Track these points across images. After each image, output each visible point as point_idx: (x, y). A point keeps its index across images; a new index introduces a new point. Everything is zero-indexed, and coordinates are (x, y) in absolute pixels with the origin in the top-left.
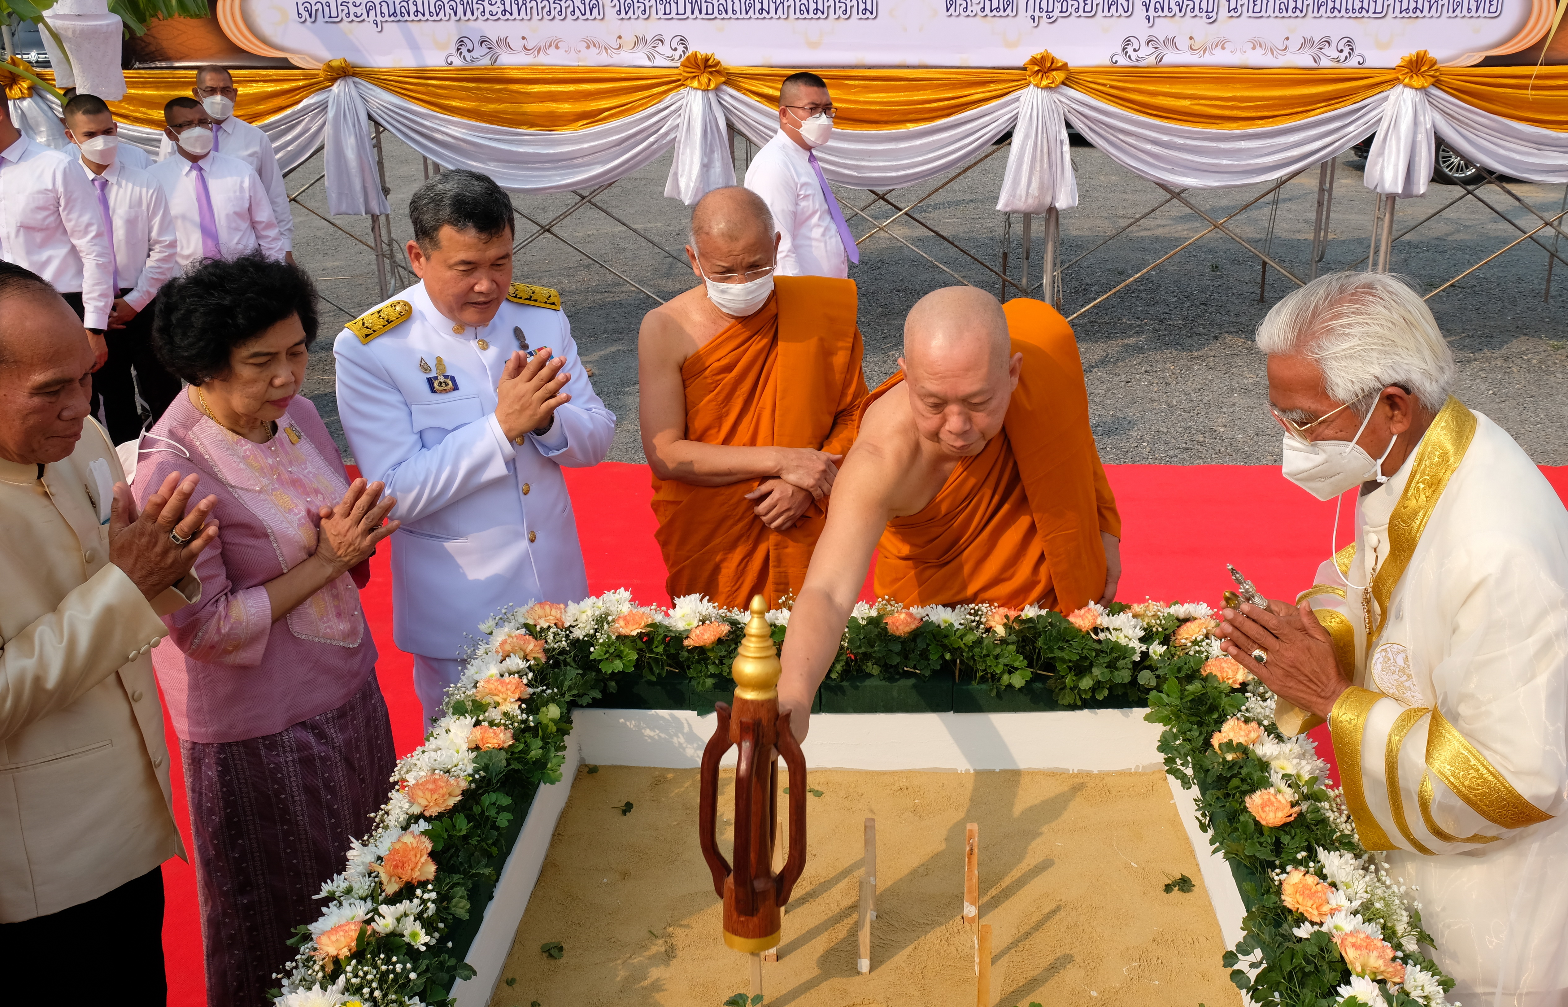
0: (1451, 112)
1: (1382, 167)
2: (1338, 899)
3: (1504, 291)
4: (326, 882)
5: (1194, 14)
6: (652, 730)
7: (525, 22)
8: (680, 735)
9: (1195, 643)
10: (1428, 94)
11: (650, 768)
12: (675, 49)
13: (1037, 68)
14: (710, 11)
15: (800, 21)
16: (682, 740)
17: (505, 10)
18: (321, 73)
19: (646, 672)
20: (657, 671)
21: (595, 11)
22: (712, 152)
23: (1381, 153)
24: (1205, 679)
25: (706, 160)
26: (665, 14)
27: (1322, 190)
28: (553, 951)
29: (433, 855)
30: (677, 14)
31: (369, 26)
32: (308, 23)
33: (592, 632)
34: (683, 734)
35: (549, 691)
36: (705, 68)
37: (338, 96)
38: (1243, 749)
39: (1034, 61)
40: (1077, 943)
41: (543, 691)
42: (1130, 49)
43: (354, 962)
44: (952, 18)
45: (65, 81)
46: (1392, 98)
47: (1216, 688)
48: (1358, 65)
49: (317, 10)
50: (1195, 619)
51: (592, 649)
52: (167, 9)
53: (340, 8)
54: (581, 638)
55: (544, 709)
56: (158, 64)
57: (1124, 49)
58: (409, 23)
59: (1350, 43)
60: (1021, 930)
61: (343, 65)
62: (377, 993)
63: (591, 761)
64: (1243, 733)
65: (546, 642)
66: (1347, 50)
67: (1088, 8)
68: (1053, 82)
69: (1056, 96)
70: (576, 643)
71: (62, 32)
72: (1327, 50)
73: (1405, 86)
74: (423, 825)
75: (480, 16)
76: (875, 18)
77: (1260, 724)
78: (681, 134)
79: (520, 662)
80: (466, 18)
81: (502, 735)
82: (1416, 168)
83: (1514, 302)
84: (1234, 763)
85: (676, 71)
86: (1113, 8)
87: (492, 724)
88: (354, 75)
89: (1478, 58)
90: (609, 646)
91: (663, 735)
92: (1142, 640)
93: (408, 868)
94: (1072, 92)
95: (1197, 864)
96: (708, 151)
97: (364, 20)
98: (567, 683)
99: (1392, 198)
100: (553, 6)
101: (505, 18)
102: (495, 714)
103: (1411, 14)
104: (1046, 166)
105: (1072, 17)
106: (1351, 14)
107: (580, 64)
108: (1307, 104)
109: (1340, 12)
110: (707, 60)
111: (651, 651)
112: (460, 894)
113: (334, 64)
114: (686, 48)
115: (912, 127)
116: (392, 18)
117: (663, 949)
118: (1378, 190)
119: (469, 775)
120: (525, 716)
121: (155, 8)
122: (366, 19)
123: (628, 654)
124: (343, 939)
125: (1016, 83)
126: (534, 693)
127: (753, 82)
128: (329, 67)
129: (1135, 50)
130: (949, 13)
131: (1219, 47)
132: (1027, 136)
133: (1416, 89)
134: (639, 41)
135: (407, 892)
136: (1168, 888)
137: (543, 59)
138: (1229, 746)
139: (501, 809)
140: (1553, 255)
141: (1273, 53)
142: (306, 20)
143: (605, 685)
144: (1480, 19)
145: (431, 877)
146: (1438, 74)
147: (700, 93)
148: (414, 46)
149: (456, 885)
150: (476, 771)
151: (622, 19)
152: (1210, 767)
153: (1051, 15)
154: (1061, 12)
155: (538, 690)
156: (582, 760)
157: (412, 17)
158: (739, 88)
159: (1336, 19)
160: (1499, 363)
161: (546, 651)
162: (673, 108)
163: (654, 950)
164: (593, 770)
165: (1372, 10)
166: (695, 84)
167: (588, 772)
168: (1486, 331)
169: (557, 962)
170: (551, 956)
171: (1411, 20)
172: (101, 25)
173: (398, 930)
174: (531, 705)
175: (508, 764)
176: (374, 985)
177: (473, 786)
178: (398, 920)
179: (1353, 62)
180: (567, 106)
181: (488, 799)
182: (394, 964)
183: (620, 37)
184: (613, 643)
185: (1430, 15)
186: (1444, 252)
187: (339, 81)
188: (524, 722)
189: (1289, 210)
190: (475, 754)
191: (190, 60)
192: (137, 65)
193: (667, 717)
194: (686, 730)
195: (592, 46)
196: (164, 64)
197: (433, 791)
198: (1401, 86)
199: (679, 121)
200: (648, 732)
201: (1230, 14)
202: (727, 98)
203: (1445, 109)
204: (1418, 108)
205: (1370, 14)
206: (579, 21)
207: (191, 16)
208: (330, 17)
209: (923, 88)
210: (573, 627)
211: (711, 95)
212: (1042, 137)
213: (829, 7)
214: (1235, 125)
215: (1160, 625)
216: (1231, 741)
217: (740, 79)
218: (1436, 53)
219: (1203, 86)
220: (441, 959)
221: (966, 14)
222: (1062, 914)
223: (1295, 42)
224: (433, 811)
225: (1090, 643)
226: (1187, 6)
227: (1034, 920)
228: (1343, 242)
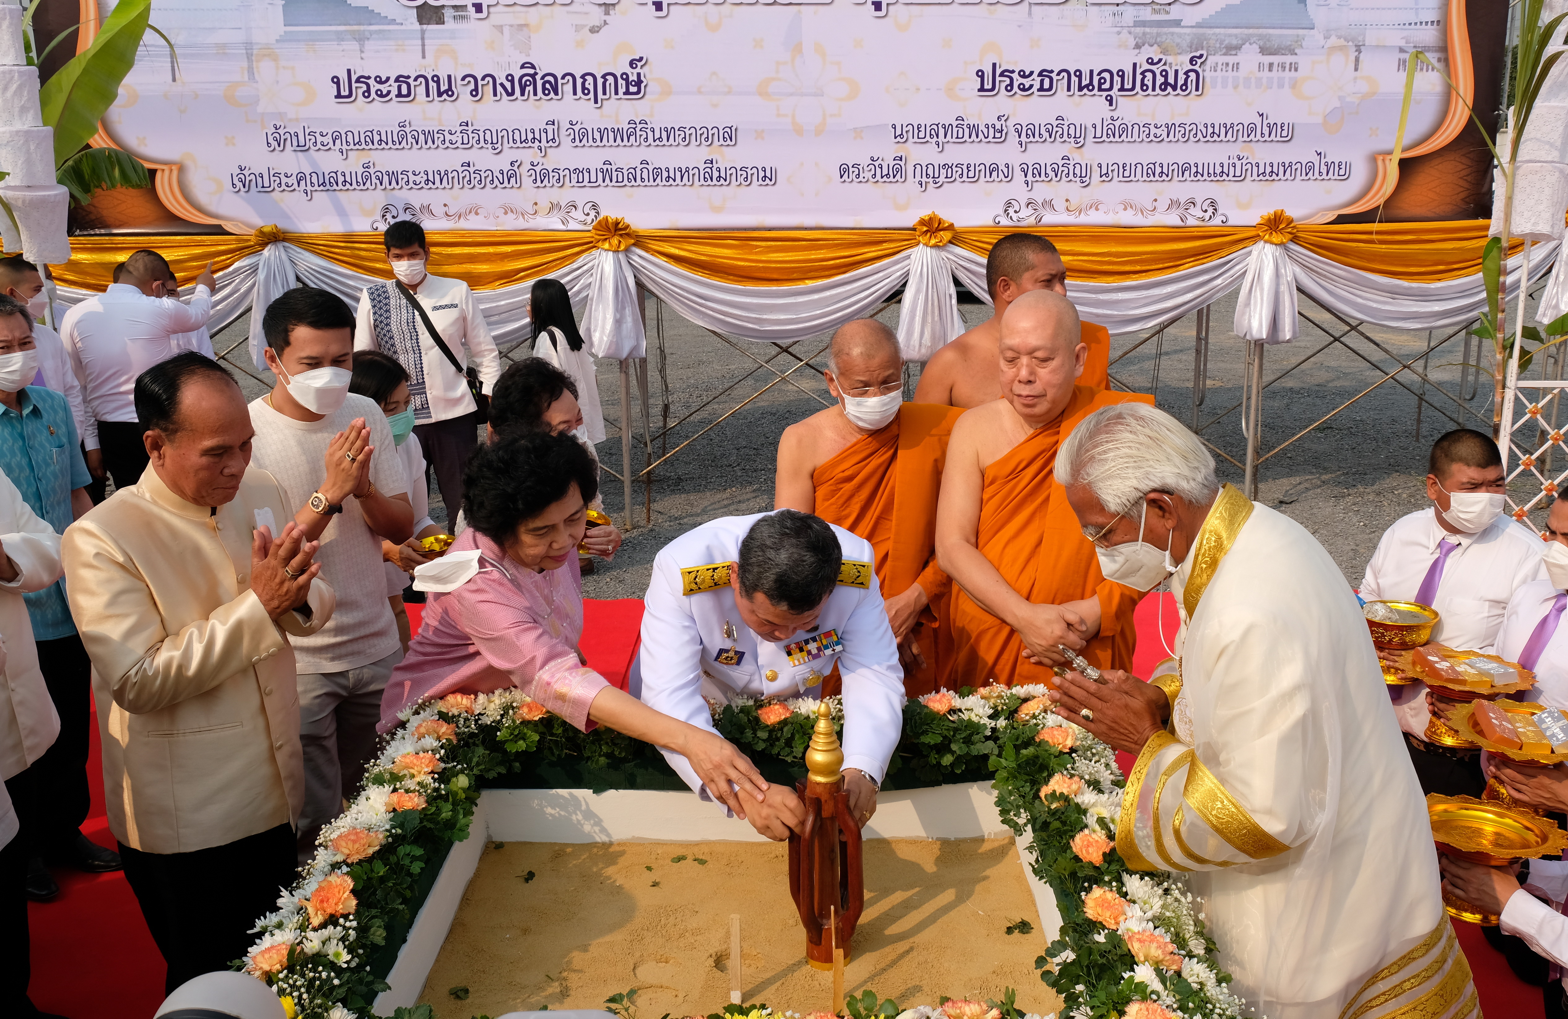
0: (1310, 265)
1: (1250, 316)
2: (1135, 911)
3: (1378, 432)
4: (259, 919)
5: (1069, 179)
6: (554, 808)
7: (447, 191)
8: (578, 812)
9: (1034, 717)
10: (1287, 249)
11: (551, 844)
12: (588, 214)
13: (925, 229)
14: (620, 179)
15: (704, 188)
16: (580, 817)
17: (428, 180)
18: (252, 238)
19: (546, 752)
20: (556, 752)
21: (513, 180)
22: (624, 308)
23: (1248, 304)
24: (1039, 744)
25: (618, 316)
26: (578, 182)
27: (1199, 339)
28: (460, 994)
29: (353, 891)
30: (590, 182)
31: (299, 195)
32: (242, 193)
33: (499, 718)
34: (581, 811)
35: (460, 766)
36: (616, 231)
37: (269, 259)
38: (1066, 799)
39: (922, 222)
40: (927, 976)
41: (455, 767)
42: (1011, 211)
43: (285, 972)
44: (846, 184)
45: (12, 247)
46: (1255, 253)
47: (1046, 751)
48: (1221, 224)
49: (250, 181)
50: (1034, 697)
51: (498, 733)
52: (110, 180)
53: (272, 179)
54: (489, 723)
55: (454, 779)
56: (97, 231)
57: (1006, 211)
58: (337, 193)
59: (1213, 203)
60: (878, 967)
61: (275, 231)
62: (305, 996)
63: (498, 838)
64: (1066, 785)
65: (458, 727)
66: (1210, 210)
67: (971, 174)
68: (941, 241)
69: (944, 254)
70: (483, 728)
71: (13, 202)
72: (1192, 210)
73: (1266, 242)
74: (345, 869)
75: (404, 185)
76: (774, 184)
77: (1082, 778)
78: (593, 292)
79: (433, 741)
80: (392, 187)
81: (416, 799)
82: (1281, 316)
83: (1387, 442)
84: (1057, 810)
85: (588, 234)
86: (994, 174)
87: (407, 791)
88: (284, 240)
89: (1332, 216)
90: (514, 729)
91: (563, 813)
92: (990, 717)
93: (332, 901)
94: (958, 250)
95: (1037, 911)
96: (619, 308)
97: (294, 190)
98: (475, 760)
99: (1259, 344)
100: (473, 176)
101: (428, 187)
102: (411, 784)
103: (1267, 177)
104: (937, 318)
105: (956, 182)
106: (1212, 178)
107: (498, 228)
108: (1176, 259)
109: (1202, 176)
110: (617, 223)
111: (552, 735)
112: (378, 924)
113: (265, 230)
114: (598, 213)
115: (810, 284)
116: (322, 188)
117: (558, 990)
118: (1248, 337)
119: (387, 830)
120: (437, 785)
121: (99, 179)
122: (297, 188)
123: (531, 736)
124: (275, 956)
125: (907, 243)
126: (445, 768)
127: (661, 243)
128: (261, 233)
129: (1016, 212)
130: (843, 180)
131: (1094, 208)
132: (918, 291)
133: (1276, 245)
134: (554, 207)
135: (332, 920)
136: (1009, 930)
137: (463, 224)
138: (1053, 796)
139: (414, 858)
140: (1421, 399)
141: (1143, 214)
142: (240, 190)
143: (510, 765)
144: (1331, 182)
145: (352, 910)
146: (1295, 231)
147: (611, 253)
148: (342, 212)
149: (373, 917)
150: (393, 827)
151: (538, 187)
152: (1038, 815)
153: (937, 180)
154: (947, 177)
155: (450, 765)
156: (489, 837)
157: (340, 186)
158: (647, 250)
159: (1200, 183)
160: (1371, 497)
161: (457, 734)
162: (585, 268)
163: (550, 990)
164: (499, 846)
165: (1232, 174)
166: (606, 246)
167: (495, 848)
168: (1360, 468)
169: (463, 1002)
170: (458, 997)
171: (1268, 183)
172: (49, 196)
173: (324, 951)
174: (444, 777)
175: (421, 822)
176: (303, 990)
177: (390, 840)
178: (324, 943)
179: (1217, 221)
180: (485, 267)
181: (402, 850)
182: (320, 973)
183: (536, 204)
184: (517, 727)
185: (1285, 178)
186: (1324, 397)
187: (270, 246)
188: (436, 790)
189: (1180, 361)
190: (392, 814)
191: (128, 227)
192: (78, 232)
193: (567, 796)
194: (584, 807)
195: (509, 212)
196: (103, 231)
197: (354, 842)
198: (1262, 243)
199: (591, 280)
200: (549, 810)
201: (1102, 179)
202: (636, 258)
203: (1304, 262)
204: (1279, 262)
205: (1231, 177)
206: (498, 189)
207: (133, 187)
208: (263, 187)
209: (821, 248)
210: (482, 715)
211: (621, 256)
212: (932, 292)
213: (731, 175)
214: (1111, 279)
215: (1005, 704)
216: (1054, 791)
217: (648, 241)
218: (1293, 212)
219: (1080, 244)
220: (361, 975)
221: (859, 180)
222: (915, 953)
223: (1163, 204)
224: (355, 859)
225: (946, 723)
226: (1063, 171)
227: (890, 959)
228: (1230, 389)
